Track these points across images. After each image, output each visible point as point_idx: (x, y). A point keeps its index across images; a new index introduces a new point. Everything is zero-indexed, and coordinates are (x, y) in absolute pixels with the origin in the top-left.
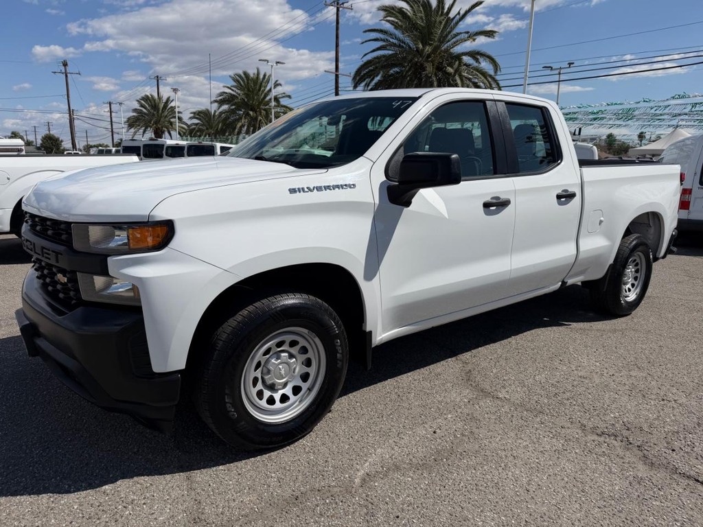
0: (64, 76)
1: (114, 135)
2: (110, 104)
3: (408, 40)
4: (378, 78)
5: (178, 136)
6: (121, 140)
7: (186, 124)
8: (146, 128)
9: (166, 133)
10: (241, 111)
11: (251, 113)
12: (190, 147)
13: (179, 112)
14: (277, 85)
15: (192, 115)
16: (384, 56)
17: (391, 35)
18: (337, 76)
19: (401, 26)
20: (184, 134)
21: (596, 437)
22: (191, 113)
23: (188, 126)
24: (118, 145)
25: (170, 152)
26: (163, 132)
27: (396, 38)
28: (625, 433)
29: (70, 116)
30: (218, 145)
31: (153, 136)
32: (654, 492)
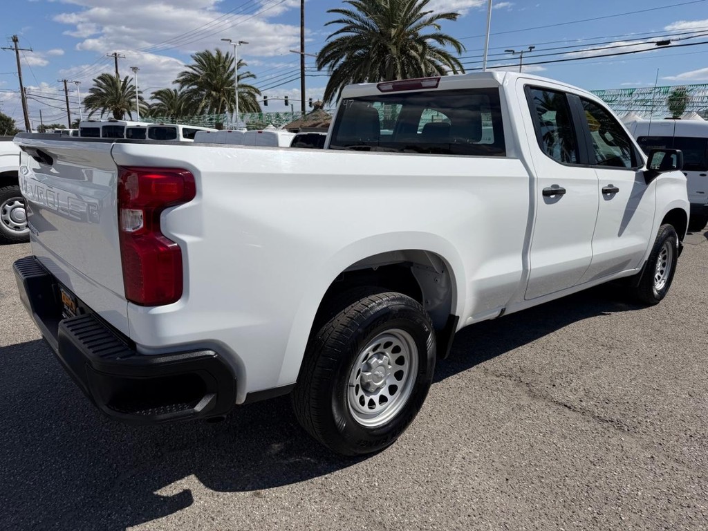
0: (15, 52)
1: (71, 116)
2: (65, 82)
3: (371, 22)
4: (343, 59)
5: (139, 117)
6: (79, 120)
7: (147, 104)
8: (105, 108)
9: (126, 114)
10: (204, 91)
11: (214, 93)
12: (151, 129)
13: (139, 92)
14: (240, 65)
15: (153, 95)
16: (348, 38)
17: (355, 16)
18: (302, 56)
19: (365, 8)
20: (146, 114)
21: (495, 378)
22: (152, 93)
23: (150, 107)
24: (76, 125)
25: (131, 134)
26: (123, 113)
27: (360, 20)
28: (519, 374)
29: (23, 95)
30: (181, 127)
31: (113, 117)
32: (530, 415)
